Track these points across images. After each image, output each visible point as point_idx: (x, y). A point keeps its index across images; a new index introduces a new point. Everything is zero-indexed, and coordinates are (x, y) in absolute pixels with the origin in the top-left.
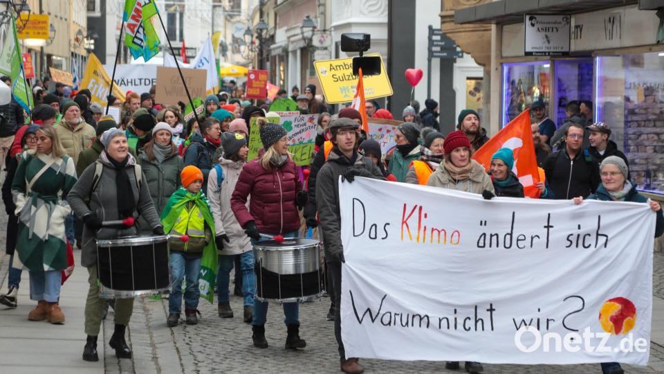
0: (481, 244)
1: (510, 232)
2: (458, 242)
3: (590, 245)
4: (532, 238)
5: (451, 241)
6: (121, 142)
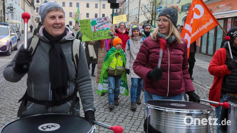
6: (57, 18)
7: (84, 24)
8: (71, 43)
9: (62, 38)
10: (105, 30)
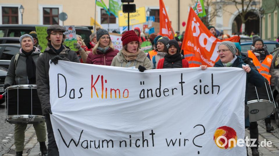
0: (142, 96)
1: (159, 88)
2: (128, 96)
3: (208, 92)
4: (173, 90)
5: (123, 96)
6: (27, 41)
7: (42, 31)
8: (38, 55)
9: (32, 53)
10: (69, 40)
